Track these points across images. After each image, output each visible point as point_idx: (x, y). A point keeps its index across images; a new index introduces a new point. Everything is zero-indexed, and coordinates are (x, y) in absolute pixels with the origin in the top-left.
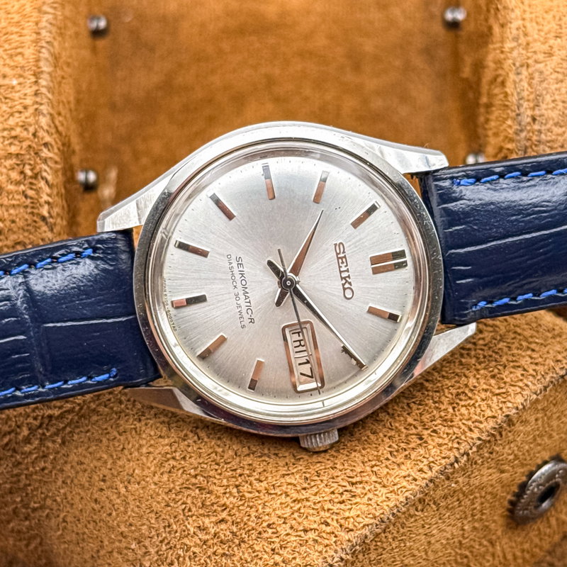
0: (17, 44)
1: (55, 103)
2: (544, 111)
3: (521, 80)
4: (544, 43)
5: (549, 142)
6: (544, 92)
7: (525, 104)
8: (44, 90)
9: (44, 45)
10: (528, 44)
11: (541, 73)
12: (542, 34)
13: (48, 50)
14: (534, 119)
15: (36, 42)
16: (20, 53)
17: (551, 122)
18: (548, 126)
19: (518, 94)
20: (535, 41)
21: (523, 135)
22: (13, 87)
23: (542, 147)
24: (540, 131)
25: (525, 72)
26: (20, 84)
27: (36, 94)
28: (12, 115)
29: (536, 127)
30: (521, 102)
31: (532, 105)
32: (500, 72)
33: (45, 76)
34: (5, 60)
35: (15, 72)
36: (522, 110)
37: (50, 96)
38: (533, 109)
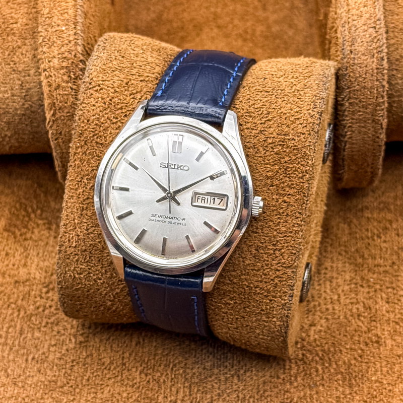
0: (65, 7)
1: (86, 39)
2: (356, 48)
3: (345, 30)
4: (357, 10)
5: (359, 64)
6: (357, 37)
7: (347, 44)
8: (79, 32)
9: (79, 7)
10: (349, 10)
11: (356, 26)
12: (357, 4)
13: (81, 10)
14: (351, 52)
15: (75, 6)
16: (67, 12)
17: (360, 53)
18: (359, 55)
19: (343, 38)
20: (353, 8)
21: (345, 60)
22: (63, 31)
23: (355, 66)
24: (354, 58)
25: (347, 26)
26: (66, 29)
27: (75, 34)
28: (63, 46)
29: (352, 56)
30: (345, 42)
31: (350, 44)
32: (335, 24)
33: (80, 24)
34: (58, 16)
35: (63, 23)
36: (345, 47)
37: (82, 35)
38: (351, 46)
